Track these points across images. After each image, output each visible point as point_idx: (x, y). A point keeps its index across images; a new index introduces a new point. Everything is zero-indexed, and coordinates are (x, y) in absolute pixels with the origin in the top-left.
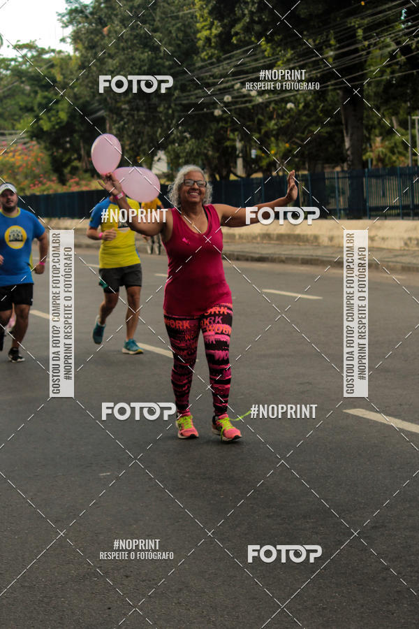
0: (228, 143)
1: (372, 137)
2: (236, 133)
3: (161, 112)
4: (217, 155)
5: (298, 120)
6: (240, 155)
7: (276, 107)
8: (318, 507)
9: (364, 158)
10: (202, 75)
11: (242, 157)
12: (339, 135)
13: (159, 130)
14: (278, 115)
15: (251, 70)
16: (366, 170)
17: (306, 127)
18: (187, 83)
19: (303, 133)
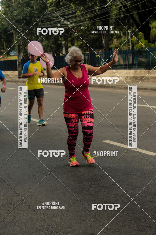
0: (59, 42)
1: (113, 39)
2: (62, 38)
3: (34, 31)
4: (55, 46)
5: (85, 33)
6: (64, 46)
7: (77, 28)
8: (92, 177)
9: (110, 47)
10: (49, 17)
11: (65, 47)
12: (100, 38)
13: (34, 37)
14: (78, 31)
15: (67, 15)
16: (111, 51)
17: (88, 36)
18: (44, 20)
19: (87, 38)
